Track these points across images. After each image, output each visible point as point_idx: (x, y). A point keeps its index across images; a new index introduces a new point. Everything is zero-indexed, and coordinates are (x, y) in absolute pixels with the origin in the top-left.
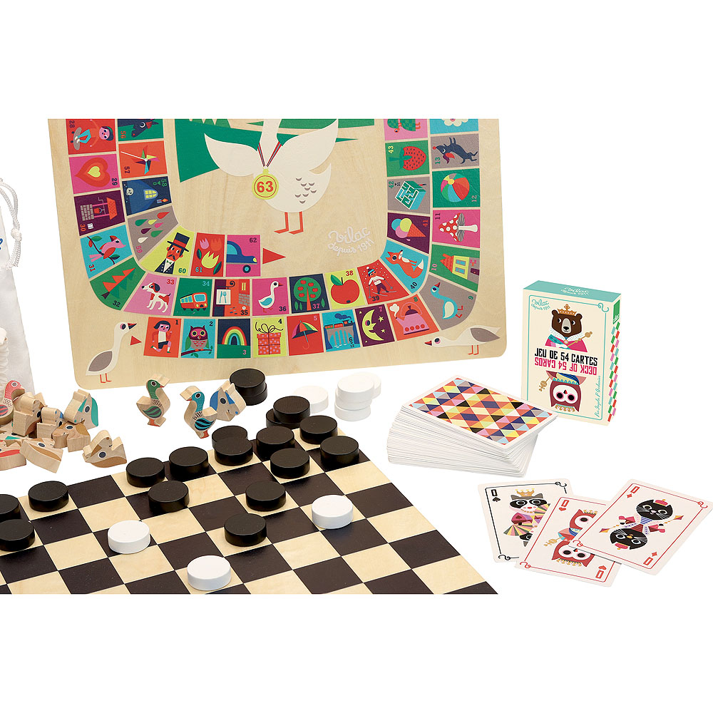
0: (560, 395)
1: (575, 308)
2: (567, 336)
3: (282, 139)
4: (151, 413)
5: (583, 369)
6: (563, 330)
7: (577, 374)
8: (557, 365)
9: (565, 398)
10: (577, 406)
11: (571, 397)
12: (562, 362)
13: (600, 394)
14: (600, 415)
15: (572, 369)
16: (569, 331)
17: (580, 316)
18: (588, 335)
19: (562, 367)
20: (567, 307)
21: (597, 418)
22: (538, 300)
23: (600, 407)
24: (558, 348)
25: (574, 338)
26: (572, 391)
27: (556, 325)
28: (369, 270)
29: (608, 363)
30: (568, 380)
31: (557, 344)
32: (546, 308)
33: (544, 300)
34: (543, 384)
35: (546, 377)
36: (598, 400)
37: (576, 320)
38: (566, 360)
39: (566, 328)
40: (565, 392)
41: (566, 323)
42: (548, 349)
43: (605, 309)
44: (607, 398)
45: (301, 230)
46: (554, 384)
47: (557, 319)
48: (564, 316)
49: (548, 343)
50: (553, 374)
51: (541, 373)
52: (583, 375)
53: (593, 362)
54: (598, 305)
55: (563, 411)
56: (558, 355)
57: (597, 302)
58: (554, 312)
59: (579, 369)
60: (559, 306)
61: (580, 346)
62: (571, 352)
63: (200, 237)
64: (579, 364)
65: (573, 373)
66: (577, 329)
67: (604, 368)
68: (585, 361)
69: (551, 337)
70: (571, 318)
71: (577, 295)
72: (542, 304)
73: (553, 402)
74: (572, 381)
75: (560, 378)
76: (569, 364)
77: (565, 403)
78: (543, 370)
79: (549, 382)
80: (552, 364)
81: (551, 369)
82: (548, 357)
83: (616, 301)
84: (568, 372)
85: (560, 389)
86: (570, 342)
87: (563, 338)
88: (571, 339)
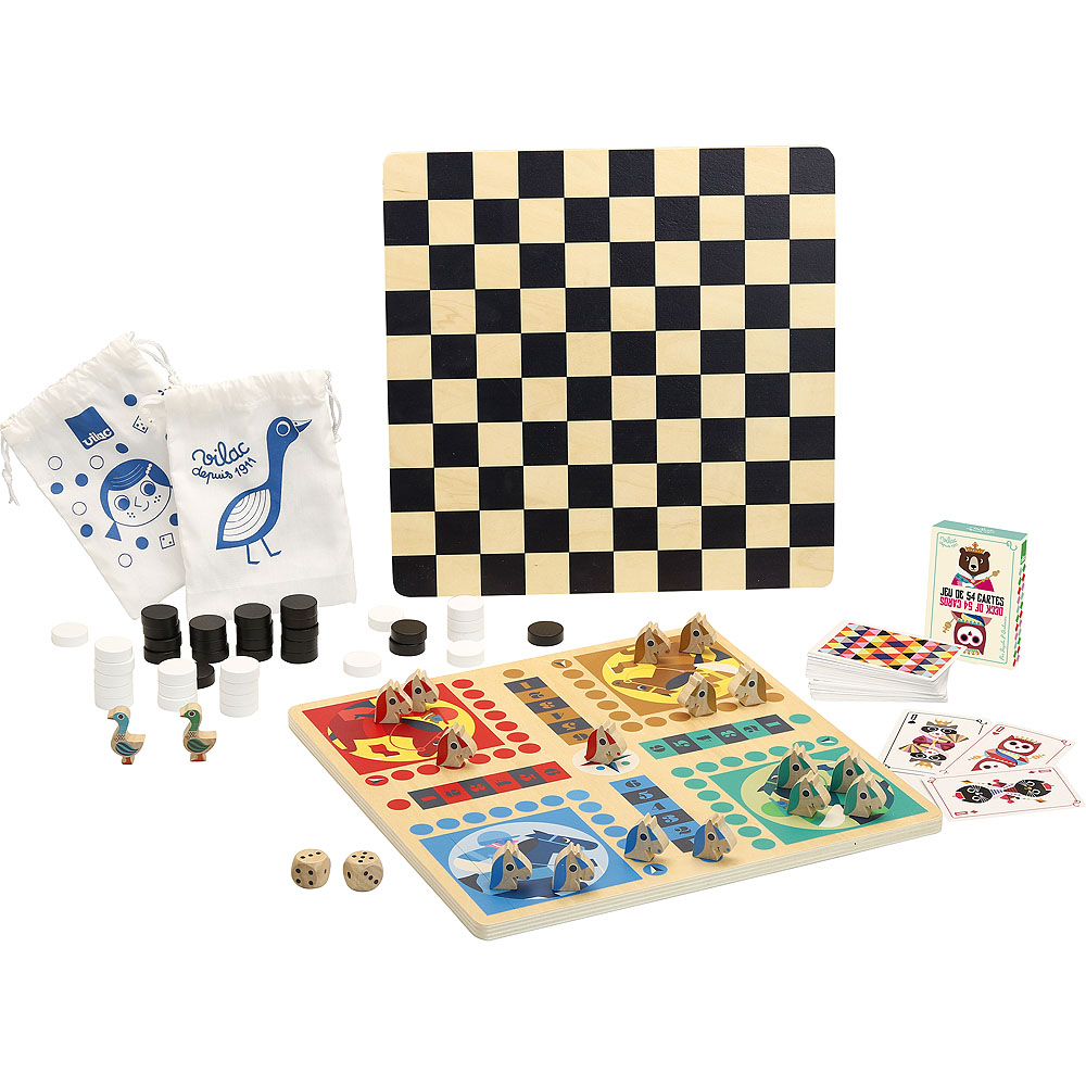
0: (964, 637)
1: (984, 546)
2: (974, 574)
5: (989, 610)
6: (970, 568)
7: (983, 615)
8: (963, 605)
9: (970, 640)
10: (981, 649)
11: (976, 640)
12: (968, 602)
13: (1005, 636)
14: (1005, 659)
15: (979, 609)
16: (977, 569)
17: (988, 554)
18: (995, 574)
19: (968, 607)
20: (975, 545)
21: (1002, 662)
22: (946, 537)
23: (1005, 650)
24: (965, 587)
25: (982, 577)
26: (977, 633)
27: (964, 564)
29: (1015, 606)
30: (974, 621)
31: (963, 583)
32: (954, 545)
33: (952, 538)
34: (948, 625)
35: (951, 617)
36: (1003, 643)
37: (984, 558)
38: (972, 600)
39: (974, 566)
40: (970, 634)
41: (974, 561)
42: (955, 588)
43: (1013, 547)
44: (1013, 642)
46: (959, 625)
47: (965, 556)
48: (971, 554)
49: (955, 582)
50: (958, 615)
51: (946, 613)
52: (990, 615)
53: (1000, 601)
54: (1007, 544)
55: (967, 653)
56: (964, 595)
57: (1005, 540)
58: (962, 550)
59: (985, 609)
60: (967, 544)
61: (987, 585)
62: (977, 591)
64: (985, 605)
65: (978, 614)
66: (984, 567)
67: (1010, 608)
68: (991, 600)
69: (958, 575)
70: (979, 556)
71: (983, 533)
72: (951, 542)
75: (965, 619)
76: (975, 604)
77: (969, 646)
78: (948, 610)
79: (955, 622)
80: (957, 604)
81: (956, 610)
82: (954, 597)
83: (1023, 541)
84: (973, 612)
85: (963, 631)
86: (977, 581)
87: (970, 577)
88: (978, 578)
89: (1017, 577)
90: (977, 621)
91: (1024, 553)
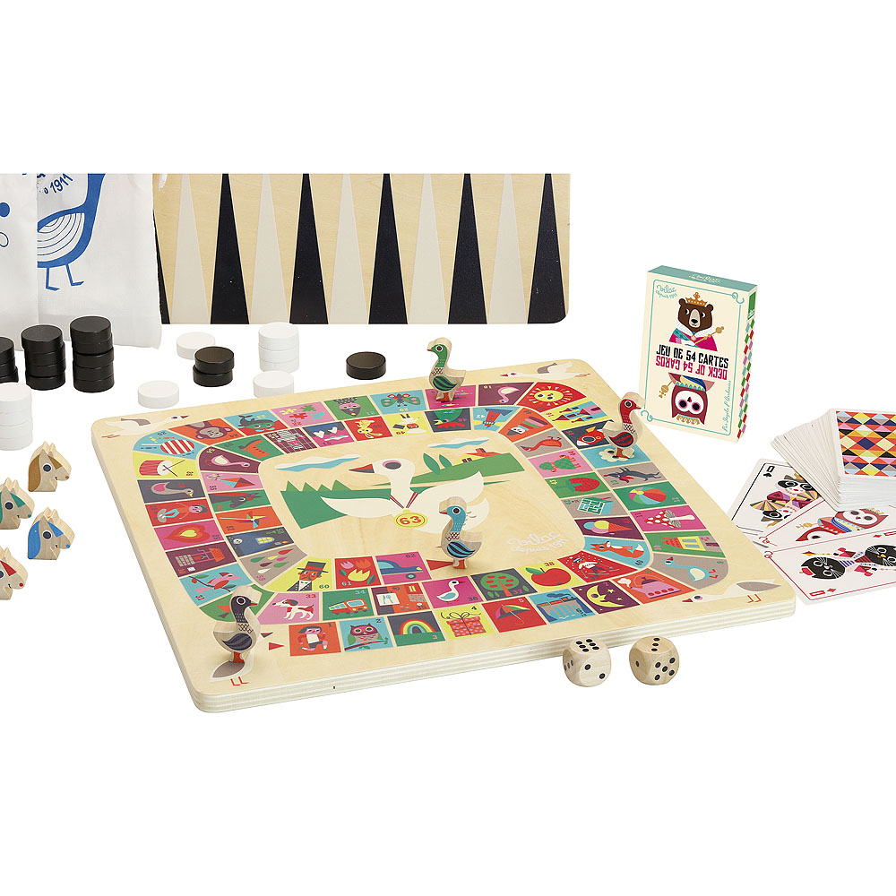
0: (683, 404)
1: (706, 298)
2: (694, 330)
5: (711, 372)
6: (691, 323)
7: (705, 378)
8: (682, 366)
9: (689, 408)
10: (702, 417)
11: (696, 407)
12: (687, 362)
13: (730, 403)
14: (728, 430)
15: (700, 371)
17: (711, 307)
19: (688, 369)
20: (697, 295)
21: (725, 432)
22: (663, 285)
23: (729, 419)
25: (704, 334)
26: (697, 399)
27: (683, 317)
29: (741, 367)
31: (683, 341)
32: (673, 296)
33: (671, 286)
34: (665, 389)
36: (727, 411)
37: (706, 311)
38: (692, 361)
40: (690, 400)
41: (695, 315)
43: (740, 300)
44: (737, 409)
46: (677, 390)
47: (685, 308)
48: (692, 307)
49: (673, 339)
50: (677, 377)
51: (663, 376)
52: (711, 379)
53: (724, 362)
54: (733, 295)
55: (685, 423)
56: (684, 354)
57: (731, 291)
58: (682, 301)
59: (707, 371)
60: (688, 295)
61: (709, 344)
62: (699, 350)
64: (707, 366)
65: (699, 377)
66: (707, 322)
67: (735, 371)
68: (714, 362)
69: (677, 331)
71: (707, 282)
72: (666, 292)
73: (675, 412)
74: (698, 386)
75: (684, 382)
76: (696, 365)
77: (688, 414)
78: (665, 372)
79: (672, 387)
80: (676, 365)
81: (675, 371)
82: (672, 356)
83: (752, 292)
84: (694, 375)
85: (683, 396)
86: (698, 339)
87: (690, 333)
88: (699, 334)
89: (743, 335)
91: (752, 306)
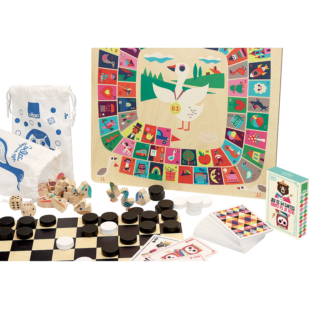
0: (280, 221)
1: (287, 183)
2: (283, 194)
3: (185, 89)
4: (112, 196)
5: (289, 211)
6: (282, 191)
8: (279, 207)
9: (282, 223)
10: (287, 227)
11: (284, 223)
12: (281, 206)
13: (296, 224)
14: (295, 233)
15: (285, 210)
16: (284, 193)
17: (288, 187)
18: (291, 196)
19: (281, 208)
20: (283, 181)
21: (294, 235)
23: (296, 230)
25: (286, 196)
26: (285, 220)
28: (216, 151)
30: (284, 215)
31: (279, 197)
32: (275, 180)
33: (275, 176)
34: (274, 214)
35: (275, 211)
36: (295, 226)
39: (283, 191)
41: (283, 188)
42: (276, 199)
43: (298, 185)
45: (189, 130)
46: (278, 216)
47: (280, 186)
48: (282, 185)
49: (276, 196)
50: (278, 211)
51: (273, 209)
53: (293, 209)
54: (295, 183)
55: (281, 229)
56: (280, 203)
57: (295, 182)
58: (278, 183)
60: (280, 181)
61: (288, 200)
62: (285, 202)
63: (147, 126)
64: (288, 208)
67: (297, 212)
68: (290, 207)
69: (277, 194)
73: (278, 224)
74: (285, 216)
76: (284, 207)
77: (282, 225)
80: (277, 206)
82: (276, 203)
85: (280, 218)
86: (284, 198)
87: (282, 195)
88: (284, 196)
90: (285, 215)
